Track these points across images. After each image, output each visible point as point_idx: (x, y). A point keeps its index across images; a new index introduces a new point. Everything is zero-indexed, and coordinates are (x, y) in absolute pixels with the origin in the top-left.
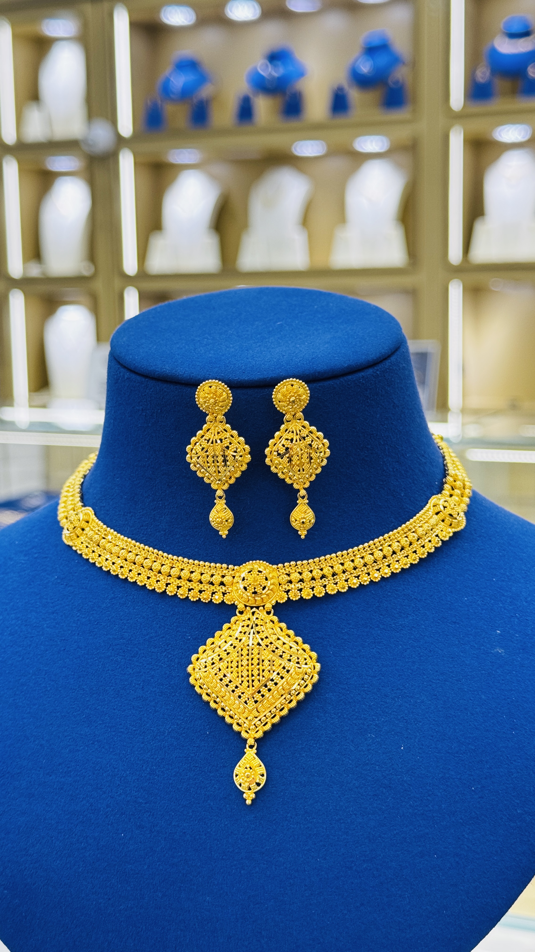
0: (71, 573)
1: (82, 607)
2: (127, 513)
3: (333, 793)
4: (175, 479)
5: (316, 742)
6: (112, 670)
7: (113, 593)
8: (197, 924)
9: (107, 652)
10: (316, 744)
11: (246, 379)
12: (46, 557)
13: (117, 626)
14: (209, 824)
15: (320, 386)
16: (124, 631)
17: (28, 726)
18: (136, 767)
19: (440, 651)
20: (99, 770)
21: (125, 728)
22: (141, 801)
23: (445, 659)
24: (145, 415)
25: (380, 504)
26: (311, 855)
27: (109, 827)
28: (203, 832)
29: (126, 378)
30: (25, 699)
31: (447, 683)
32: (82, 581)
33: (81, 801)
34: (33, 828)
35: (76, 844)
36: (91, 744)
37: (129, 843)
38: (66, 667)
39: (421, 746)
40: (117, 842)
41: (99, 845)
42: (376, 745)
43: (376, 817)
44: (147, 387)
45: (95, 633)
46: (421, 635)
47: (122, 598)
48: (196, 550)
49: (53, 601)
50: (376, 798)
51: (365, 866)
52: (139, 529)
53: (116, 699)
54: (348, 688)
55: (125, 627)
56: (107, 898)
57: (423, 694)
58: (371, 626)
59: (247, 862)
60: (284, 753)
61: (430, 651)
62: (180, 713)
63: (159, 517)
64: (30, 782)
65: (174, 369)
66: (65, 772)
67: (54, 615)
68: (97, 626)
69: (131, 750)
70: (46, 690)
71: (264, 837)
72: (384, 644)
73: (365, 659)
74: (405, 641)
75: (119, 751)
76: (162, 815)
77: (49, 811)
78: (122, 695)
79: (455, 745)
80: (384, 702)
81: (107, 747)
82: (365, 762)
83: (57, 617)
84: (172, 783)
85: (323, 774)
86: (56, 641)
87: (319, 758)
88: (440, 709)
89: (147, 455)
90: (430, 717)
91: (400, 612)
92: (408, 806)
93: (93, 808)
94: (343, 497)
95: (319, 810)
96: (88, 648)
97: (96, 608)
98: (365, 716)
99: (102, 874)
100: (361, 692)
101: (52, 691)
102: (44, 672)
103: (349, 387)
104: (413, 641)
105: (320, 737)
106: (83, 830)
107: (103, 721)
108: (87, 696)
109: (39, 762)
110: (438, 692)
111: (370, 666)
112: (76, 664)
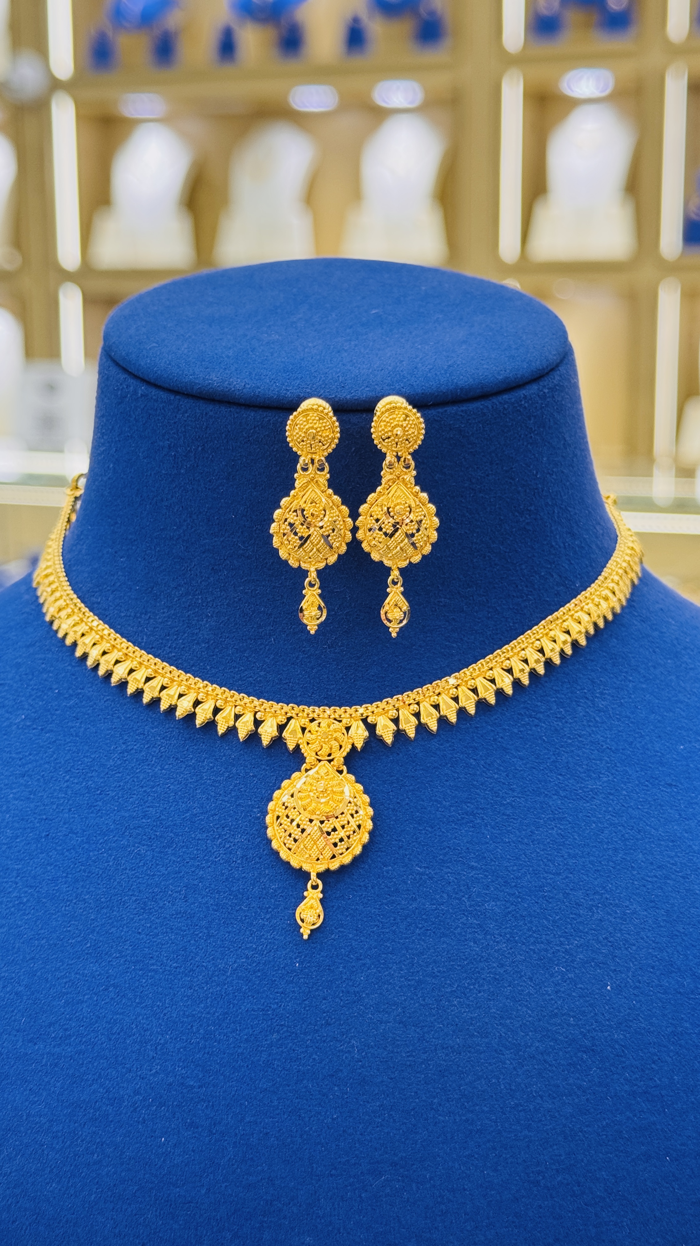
0: (49, 710)
1: (73, 766)
2: (141, 614)
3: (505, 1063)
4: (225, 560)
5: (473, 981)
6: (131, 869)
7: (124, 743)
9: (121, 839)
10: (474, 984)
11: (348, 397)
13: (135, 796)
14: (307, 1119)
15: (462, 411)
16: (147, 804)
18: (182, 1027)
19: (653, 831)
20: (119, 1034)
21: (159, 964)
22: (192, 1083)
23: (662, 843)
24: (175, 455)
25: (548, 599)
26: (472, 1164)
27: (140, 1126)
28: (297, 1131)
29: (140, 395)
31: (668, 881)
32: (70, 724)
33: (90, 1085)
34: (9, 1130)
35: (83, 1155)
36: (102, 990)
37: (173, 1153)
38: (52, 864)
39: (638, 984)
40: (154, 1151)
41: (124, 1156)
42: (569, 984)
43: (574, 1099)
44: (179, 410)
45: (98, 808)
46: (623, 806)
47: (141, 751)
48: (262, 673)
49: (21, 756)
50: (572, 1069)
51: (559, 1179)
52: (162, 639)
53: (141, 917)
54: (519, 893)
55: (150, 798)
56: (139, 1243)
57: (634, 899)
58: (546, 793)
59: (370, 1179)
60: (424, 1000)
61: (639, 830)
62: (250, 938)
63: (198, 621)
65: (226, 381)
66: (61, 1038)
67: (25, 778)
68: (100, 797)
69: (172, 999)
70: (21, 903)
71: (398, 1137)
72: (568, 821)
73: (542, 847)
74: (600, 816)
75: (150, 1002)
76: (228, 1106)
77: (35, 1102)
78: (150, 909)
79: (689, 980)
80: (575, 914)
81: (130, 995)
82: (553, 1011)
83: (30, 783)
84: (242, 1053)
85: (487, 1033)
86: (31, 822)
87: (479, 1008)
88: (662, 924)
89: (178, 520)
90: (647, 937)
91: (588, 770)
92: (622, 1080)
93: (110, 1096)
94: (495, 588)
95: (483, 1091)
96: (88, 833)
97: (96, 768)
98: (548, 938)
99: (130, 1204)
100: (538, 899)
101: (30, 905)
102: (15, 874)
103: (505, 412)
104: (613, 816)
105: (479, 972)
106: (94, 1133)
107: (120, 952)
108: (91, 911)
109: (15, 1021)
110: (657, 896)
111: (549, 858)
112: (69, 859)
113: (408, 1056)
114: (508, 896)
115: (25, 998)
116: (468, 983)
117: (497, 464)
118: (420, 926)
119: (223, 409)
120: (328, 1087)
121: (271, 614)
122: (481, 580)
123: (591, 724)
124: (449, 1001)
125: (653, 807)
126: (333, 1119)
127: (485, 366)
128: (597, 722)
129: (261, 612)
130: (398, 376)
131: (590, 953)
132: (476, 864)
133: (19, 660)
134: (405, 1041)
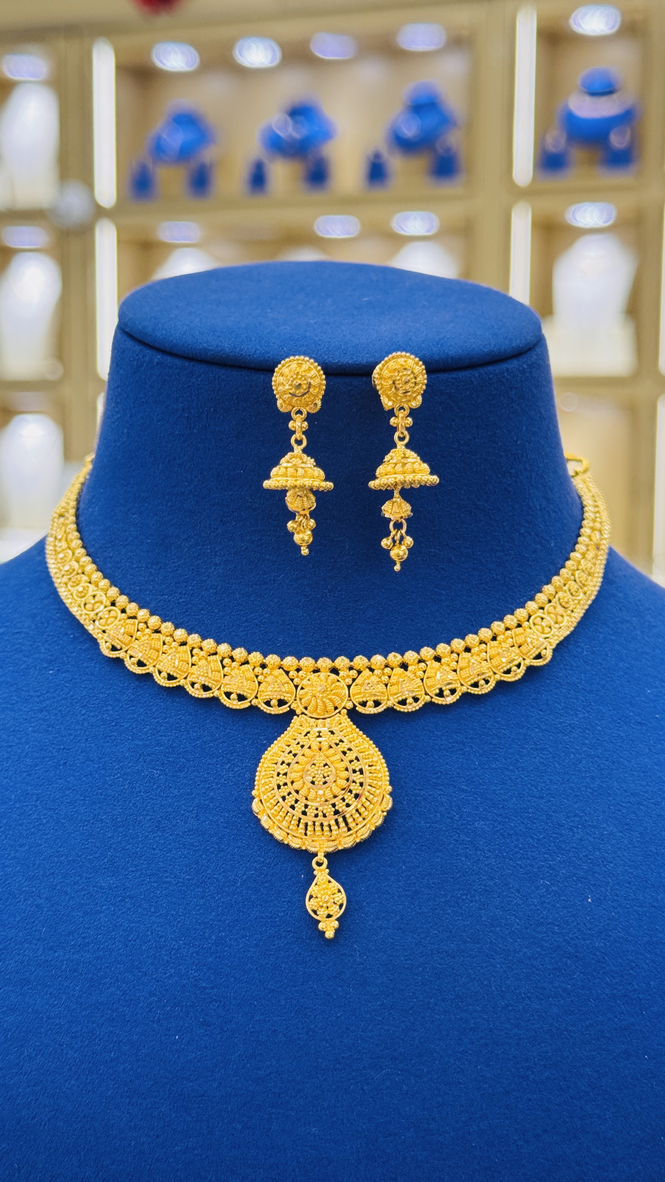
0: (64, 653)
1: (89, 701)
3: (495, 967)
4: (233, 512)
6: (145, 792)
8: (297, 1170)
12: (17, 633)
13: (148, 727)
15: (452, 378)
16: (160, 734)
17: (14, 878)
19: (626, 762)
20: (135, 940)
22: (204, 985)
23: (634, 773)
24: (188, 416)
25: (526, 555)
27: (155, 1025)
28: (303, 1028)
29: (155, 363)
30: (6, 837)
31: (641, 807)
33: (108, 988)
34: (30, 1031)
36: (119, 901)
37: (187, 1050)
38: (70, 789)
39: (616, 898)
40: (168, 1049)
41: (140, 1053)
42: (553, 896)
43: (559, 1001)
45: (113, 738)
46: (598, 739)
48: (267, 615)
49: (39, 694)
50: (558, 974)
53: (155, 834)
55: (162, 728)
56: (153, 1135)
58: (529, 726)
59: (372, 1073)
60: (420, 909)
61: (613, 761)
62: (258, 853)
63: (207, 569)
64: (22, 962)
65: (237, 347)
67: (43, 713)
68: (115, 728)
69: (185, 908)
70: (40, 824)
72: (549, 751)
73: (525, 773)
74: (578, 748)
75: (165, 911)
76: (238, 1005)
77: (55, 1005)
78: (164, 827)
80: (557, 834)
81: (145, 906)
82: (538, 920)
83: (48, 717)
84: (252, 957)
85: (479, 939)
86: (50, 751)
88: (636, 844)
89: (189, 477)
90: (624, 856)
91: (566, 708)
94: (479, 541)
95: (476, 993)
96: (104, 760)
97: (111, 702)
98: (533, 854)
99: (145, 1099)
100: (524, 820)
103: (490, 382)
104: (589, 748)
105: (470, 884)
106: (111, 1032)
107: (136, 866)
108: (107, 830)
109: (35, 931)
110: (631, 820)
111: (533, 783)
112: (86, 784)
113: (406, 960)
115: (45, 909)
116: (461, 894)
118: (416, 842)
119: (235, 373)
120: (332, 988)
122: (468, 534)
123: (567, 667)
125: (626, 742)
126: (338, 1017)
128: (572, 666)
131: (571, 868)
132: (465, 788)
133: (35, 611)
134: (403, 946)
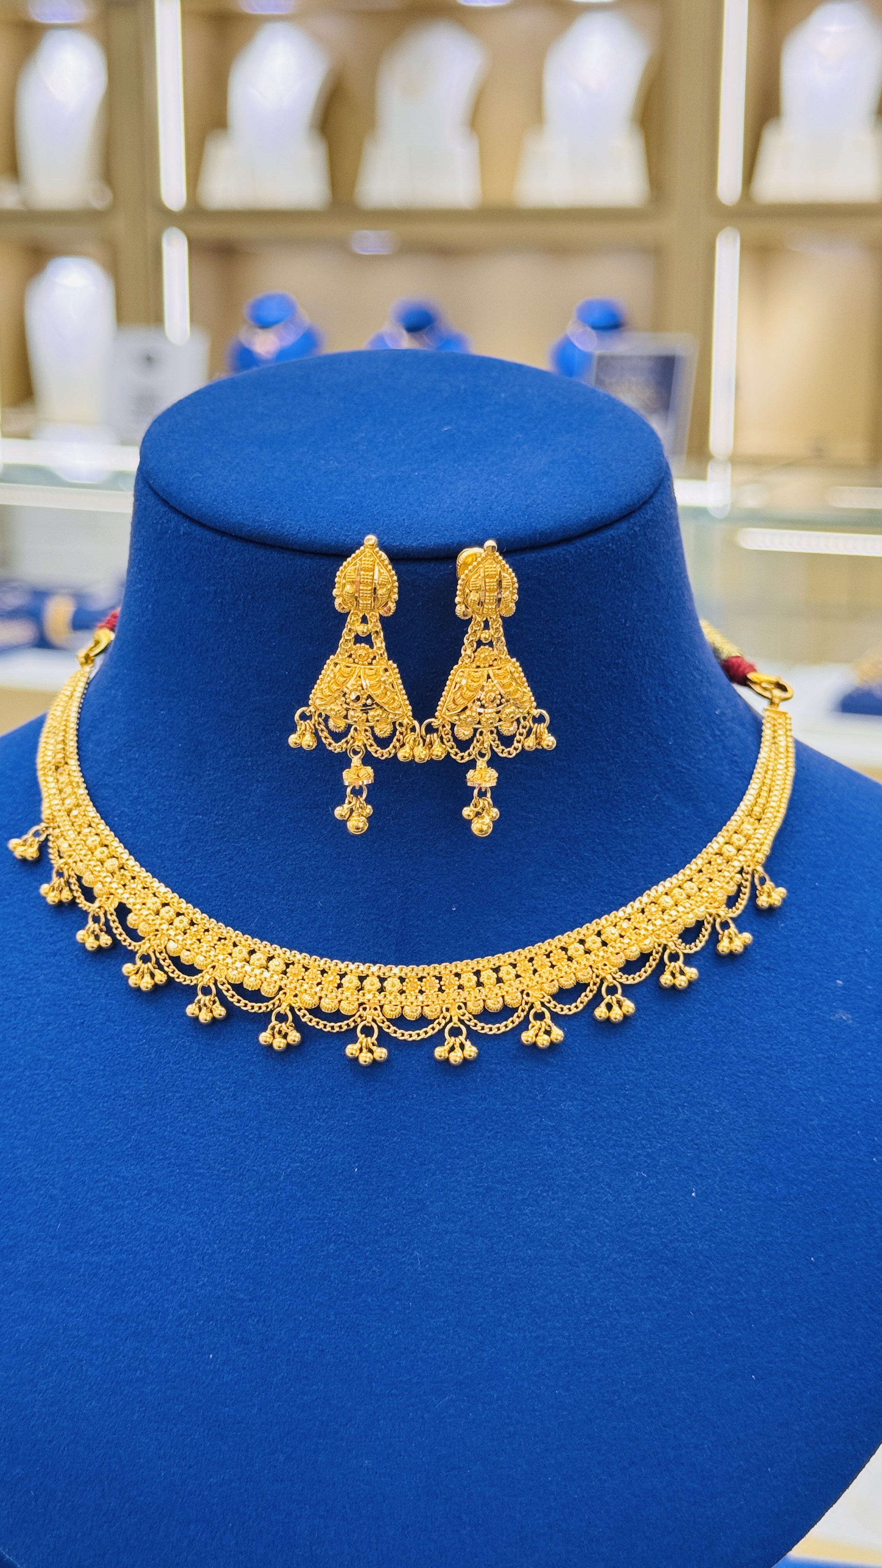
2: (184, 775)
5: (547, 1188)
9: (163, 1029)
10: (547, 1191)
11: (414, 544)
14: (366, 1336)
18: (231, 1236)
26: (543, 1384)
35: (125, 1371)
44: (226, 553)
66: (100, 1246)
71: (463, 1355)
79: (781, 1186)
87: (553, 1216)
92: (706, 1294)
93: (154, 1309)
101: (64, 1100)
102: (47, 1064)
114: (586, 1096)
117: (581, 615)
121: (328, 781)
124: (520, 1210)
127: (568, 505)
129: (317, 778)
130: (470, 519)
